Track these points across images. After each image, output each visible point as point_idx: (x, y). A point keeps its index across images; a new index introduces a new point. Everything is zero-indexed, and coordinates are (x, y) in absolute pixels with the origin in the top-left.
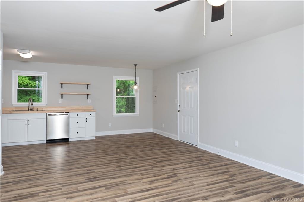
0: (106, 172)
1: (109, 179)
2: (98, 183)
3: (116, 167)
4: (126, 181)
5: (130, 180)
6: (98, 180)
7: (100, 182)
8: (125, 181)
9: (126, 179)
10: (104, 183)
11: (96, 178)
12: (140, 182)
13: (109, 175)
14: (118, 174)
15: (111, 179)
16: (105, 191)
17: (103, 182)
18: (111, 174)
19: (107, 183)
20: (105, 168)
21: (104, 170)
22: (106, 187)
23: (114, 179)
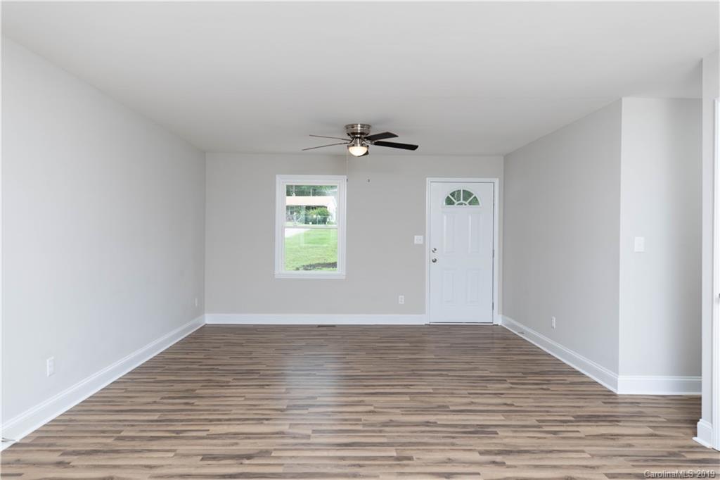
0: (444, 444)
1: (439, 423)
2: (463, 420)
3: (410, 458)
4: (402, 414)
5: (395, 414)
6: (465, 426)
7: (460, 420)
8: (406, 414)
9: (401, 416)
10: (450, 417)
11: (470, 433)
12: (375, 407)
13: (439, 435)
14: (416, 432)
15: (436, 423)
16: (448, 404)
17: (453, 420)
18: (432, 437)
19: (445, 417)
20: (450, 461)
21: (453, 455)
22: (448, 409)
23: (428, 422)
